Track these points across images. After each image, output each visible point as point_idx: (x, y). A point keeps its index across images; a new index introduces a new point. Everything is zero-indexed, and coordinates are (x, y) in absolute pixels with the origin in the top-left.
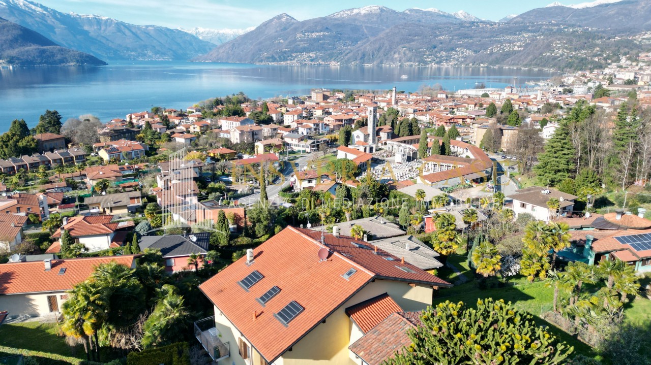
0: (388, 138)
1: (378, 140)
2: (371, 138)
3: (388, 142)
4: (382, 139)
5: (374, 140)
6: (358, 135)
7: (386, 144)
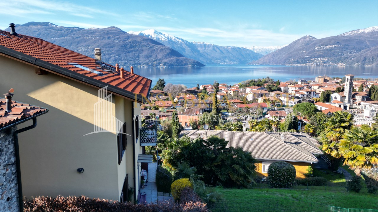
0: (363, 100)
1: (353, 102)
2: (347, 99)
3: (362, 103)
4: (357, 101)
5: (349, 101)
6: (336, 96)
7: (359, 104)
